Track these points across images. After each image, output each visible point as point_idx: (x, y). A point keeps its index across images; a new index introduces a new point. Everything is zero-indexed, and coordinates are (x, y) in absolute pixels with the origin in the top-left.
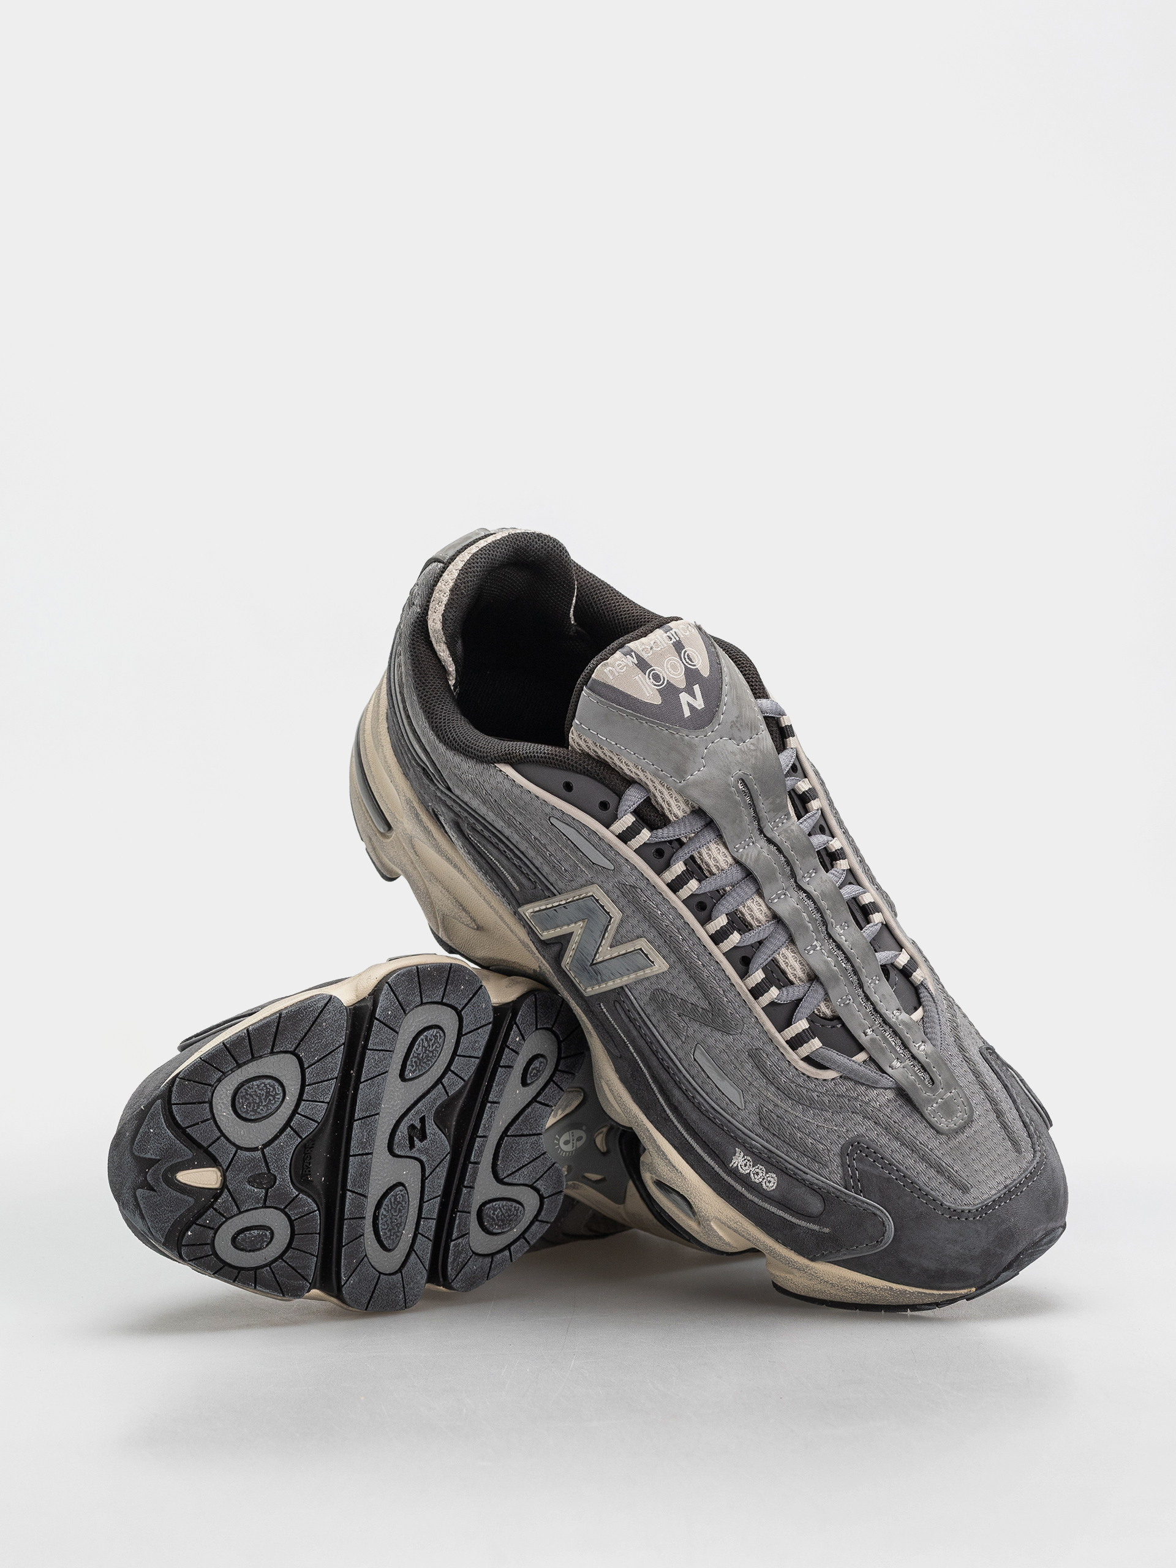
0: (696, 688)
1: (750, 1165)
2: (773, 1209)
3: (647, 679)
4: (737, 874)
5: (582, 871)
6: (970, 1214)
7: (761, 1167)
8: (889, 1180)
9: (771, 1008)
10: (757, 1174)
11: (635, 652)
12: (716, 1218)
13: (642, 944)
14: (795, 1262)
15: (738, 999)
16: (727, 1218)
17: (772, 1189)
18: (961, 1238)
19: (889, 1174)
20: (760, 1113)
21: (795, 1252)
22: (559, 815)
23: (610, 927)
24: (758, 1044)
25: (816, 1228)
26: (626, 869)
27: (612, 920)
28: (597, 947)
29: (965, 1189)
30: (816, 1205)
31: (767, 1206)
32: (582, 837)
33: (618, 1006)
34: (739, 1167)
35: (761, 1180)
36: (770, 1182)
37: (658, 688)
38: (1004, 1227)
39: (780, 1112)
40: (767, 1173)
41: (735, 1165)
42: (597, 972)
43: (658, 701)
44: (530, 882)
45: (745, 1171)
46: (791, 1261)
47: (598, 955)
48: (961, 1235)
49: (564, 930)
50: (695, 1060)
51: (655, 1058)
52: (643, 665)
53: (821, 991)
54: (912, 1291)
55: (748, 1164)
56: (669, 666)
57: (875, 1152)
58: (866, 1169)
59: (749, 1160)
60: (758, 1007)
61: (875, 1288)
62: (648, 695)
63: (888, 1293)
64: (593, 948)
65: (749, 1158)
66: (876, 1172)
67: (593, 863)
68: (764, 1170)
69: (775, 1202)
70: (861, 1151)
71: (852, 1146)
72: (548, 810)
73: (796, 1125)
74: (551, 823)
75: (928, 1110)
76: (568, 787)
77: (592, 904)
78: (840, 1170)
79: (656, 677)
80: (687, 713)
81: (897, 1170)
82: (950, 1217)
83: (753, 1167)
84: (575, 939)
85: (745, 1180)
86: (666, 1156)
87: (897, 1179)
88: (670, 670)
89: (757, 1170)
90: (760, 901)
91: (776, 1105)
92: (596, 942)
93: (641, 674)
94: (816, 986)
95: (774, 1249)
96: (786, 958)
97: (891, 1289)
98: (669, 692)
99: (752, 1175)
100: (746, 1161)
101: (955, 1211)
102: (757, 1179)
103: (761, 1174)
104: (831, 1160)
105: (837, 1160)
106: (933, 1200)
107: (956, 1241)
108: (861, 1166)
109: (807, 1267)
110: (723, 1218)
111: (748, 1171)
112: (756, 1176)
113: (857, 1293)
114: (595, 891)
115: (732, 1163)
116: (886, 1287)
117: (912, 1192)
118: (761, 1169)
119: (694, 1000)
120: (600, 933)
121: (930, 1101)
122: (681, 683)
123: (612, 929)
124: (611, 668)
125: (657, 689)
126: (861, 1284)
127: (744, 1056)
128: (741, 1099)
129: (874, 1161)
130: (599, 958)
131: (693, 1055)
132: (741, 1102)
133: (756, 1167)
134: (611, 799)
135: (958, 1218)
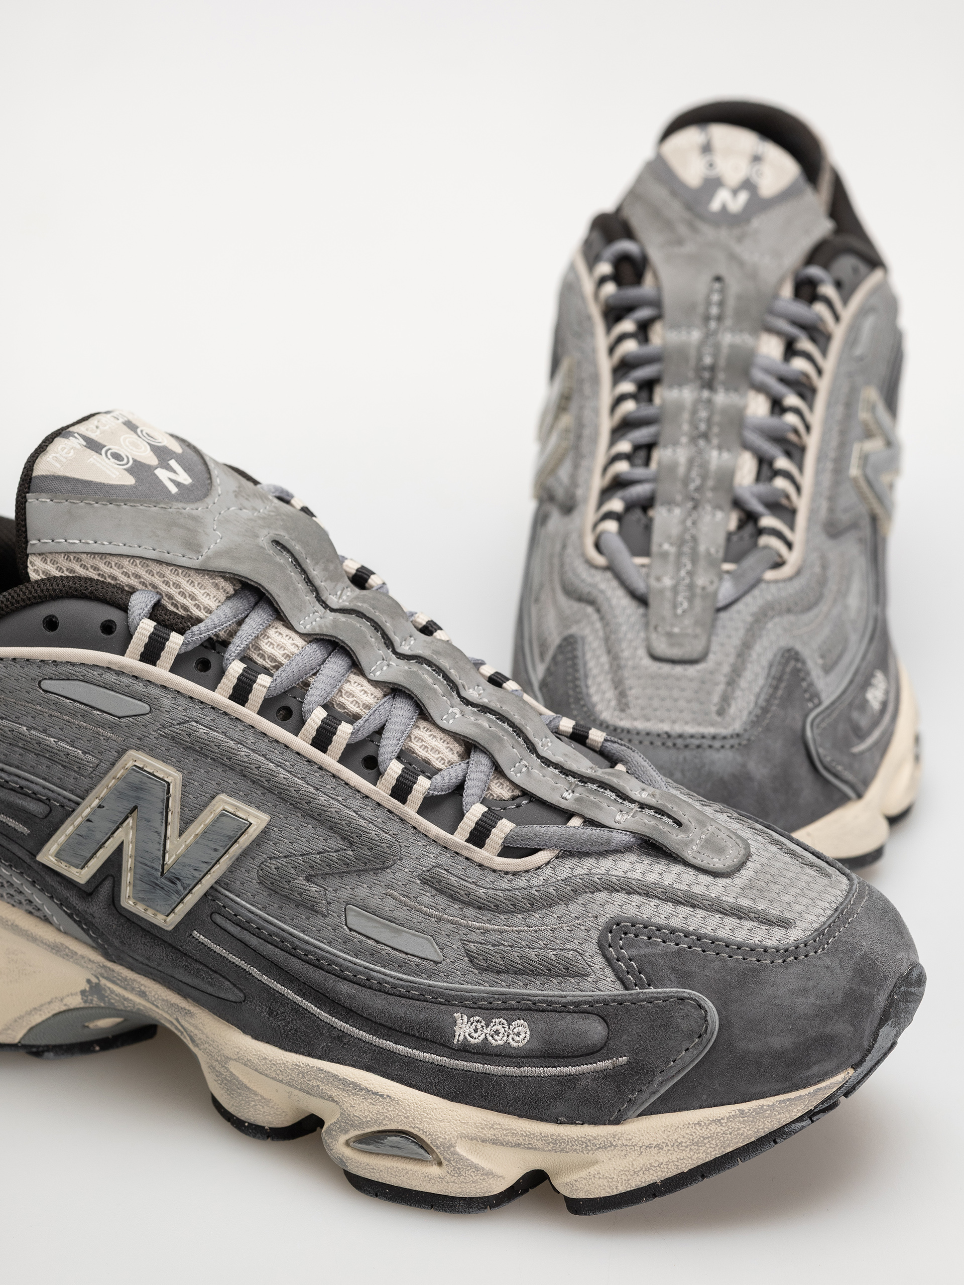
0: (173, 463)
1: (482, 1027)
2: (539, 1071)
3: (106, 460)
4: (314, 652)
5: (107, 739)
6: (808, 948)
7: (497, 1020)
8: (679, 952)
9: (429, 806)
10: (497, 1032)
11: (78, 433)
12: (462, 1136)
13: (224, 802)
14: (595, 1138)
15: (378, 812)
16: (477, 1127)
17: (526, 1041)
18: (811, 984)
19: (677, 945)
20: (468, 953)
21: (589, 1124)
22: (50, 670)
23: (171, 799)
24: (429, 862)
25: (607, 1064)
26: (167, 701)
27: (171, 785)
28: (162, 843)
29: (785, 924)
30: (595, 1030)
31: (526, 1070)
32: (92, 686)
33: (218, 919)
34: (468, 1037)
35: (505, 1038)
36: (518, 1034)
37: (125, 467)
38: (858, 954)
39: (495, 937)
40: (509, 1025)
41: (461, 1038)
42: (174, 880)
43: (130, 480)
44: (41, 804)
45: (477, 1039)
46: (589, 1140)
47: (167, 856)
48: (809, 979)
49: (111, 846)
50: (351, 930)
51: (294, 959)
52: (94, 446)
53: (484, 760)
54: (771, 1104)
55: (479, 1026)
56: (128, 444)
57: (645, 927)
58: (643, 953)
59: (478, 1021)
60: (410, 810)
61: (719, 1121)
62: (115, 476)
63: (740, 1122)
64: (157, 846)
65: (477, 1018)
66: (659, 950)
67: (119, 718)
68: (505, 1022)
69: (537, 1057)
70: (625, 934)
71: (611, 932)
72: (34, 671)
73: (523, 943)
74: (43, 690)
75: (689, 854)
76: (51, 624)
77: (135, 778)
78: (608, 972)
79: (117, 457)
80: (174, 489)
81: (685, 936)
82: (784, 961)
83: (487, 1026)
84: (129, 850)
85: (484, 1052)
86: (359, 1086)
87: (690, 947)
88: (131, 447)
89: (495, 1028)
90: (360, 679)
91: (486, 932)
92: (159, 833)
93: (94, 455)
94: (476, 757)
95: (559, 1135)
96: (422, 741)
97: (742, 1112)
98: (138, 469)
99: (490, 1038)
100: (475, 1024)
101: (786, 950)
102: (499, 1041)
103: (502, 1031)
104: (590, 966)
105: (599, 961)
106: (751, 950)
107: (806, 990)
108: (634, 952)
109: (614, 1136)
110: (472, 1131)
111: (483, 1037)
112: (496, 1037)
113: (697, 1143)
114: (135, 758)
115: (457, 1037)
116: (733, 1113)
117: (718, 954)
118: (498, 1024)
119: (320, 845)
120: (160, 816)
121: (687, 844)
122: (152, 460)
123: (175, 805)
124: (54, 455)
125: (125, 469)
126: (698, 1124)
127: (416, 887)
128: (433, 947)
129: (650, 938)
130: (169, 860)
131: (346, 925)
132: (436, 951)
133: (492, 1024)
134: (114, 614)
135: (796, 958)
